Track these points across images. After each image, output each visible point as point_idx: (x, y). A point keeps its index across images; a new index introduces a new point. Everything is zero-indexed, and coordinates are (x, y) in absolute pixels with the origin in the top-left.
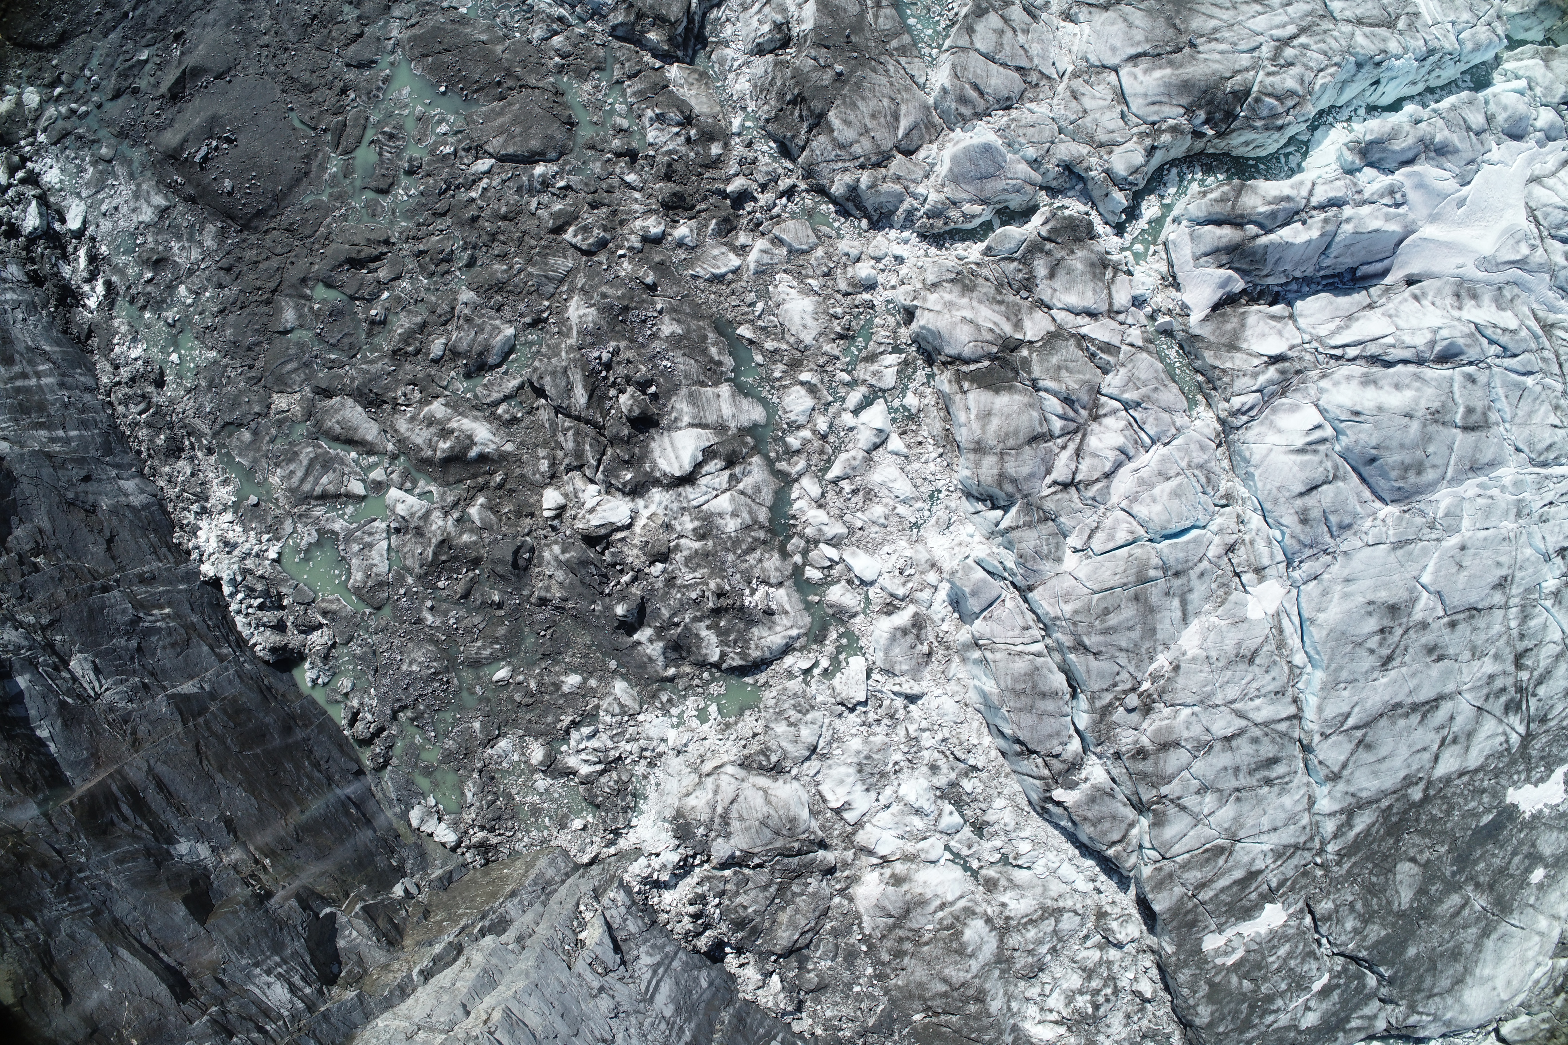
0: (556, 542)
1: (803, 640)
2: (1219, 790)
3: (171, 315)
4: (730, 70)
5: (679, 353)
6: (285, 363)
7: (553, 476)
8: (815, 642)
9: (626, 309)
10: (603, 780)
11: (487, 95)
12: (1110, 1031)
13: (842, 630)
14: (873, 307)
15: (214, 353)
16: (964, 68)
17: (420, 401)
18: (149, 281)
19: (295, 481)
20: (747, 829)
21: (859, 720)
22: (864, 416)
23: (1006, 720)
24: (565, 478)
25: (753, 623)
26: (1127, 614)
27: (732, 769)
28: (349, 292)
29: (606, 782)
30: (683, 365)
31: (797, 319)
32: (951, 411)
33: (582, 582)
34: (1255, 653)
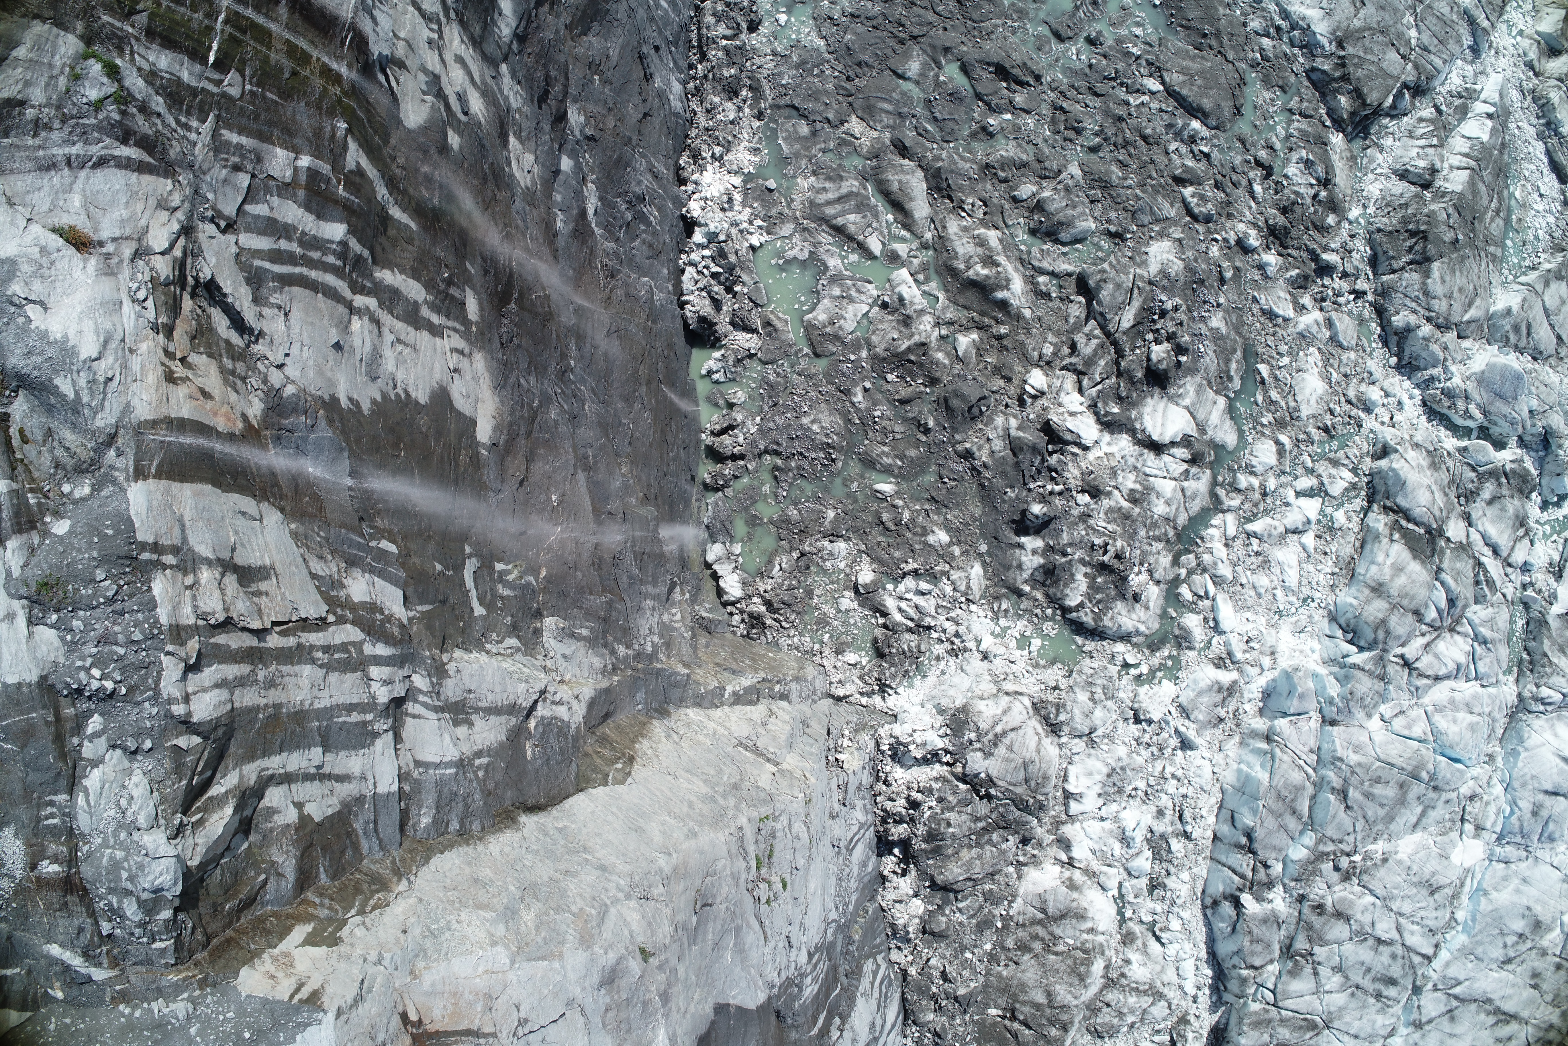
0: (1015, 416)
1: (1140, 640)
2: (1347, 978)
4: (1372, 172)
5: (1212, 347)
6: (883, 100)
7: (1048, 363)
8: (1149, 647)
9: (1202, 282)
10: (907, 636)
11: (1189, 36)
13: (1175, 653)
14: (1360, 426)
15: (822, 43)
16: (1530, 307)
17: (981, 220)
19: (822, 198)
20: (1008, 760)
21: (1137, 734)
22: (1303, 502)
23: (1255, 812)
24: (1058, 372)
25: (1123, 597)
26: (1389, 792)
27: (1027, 702)
28: (980, 89)
29: (909, 640)
30: (1209, 358)
31: (1307, 392)
32: (1368, 547)
33: (1017, 464)
34: (1439, 889)
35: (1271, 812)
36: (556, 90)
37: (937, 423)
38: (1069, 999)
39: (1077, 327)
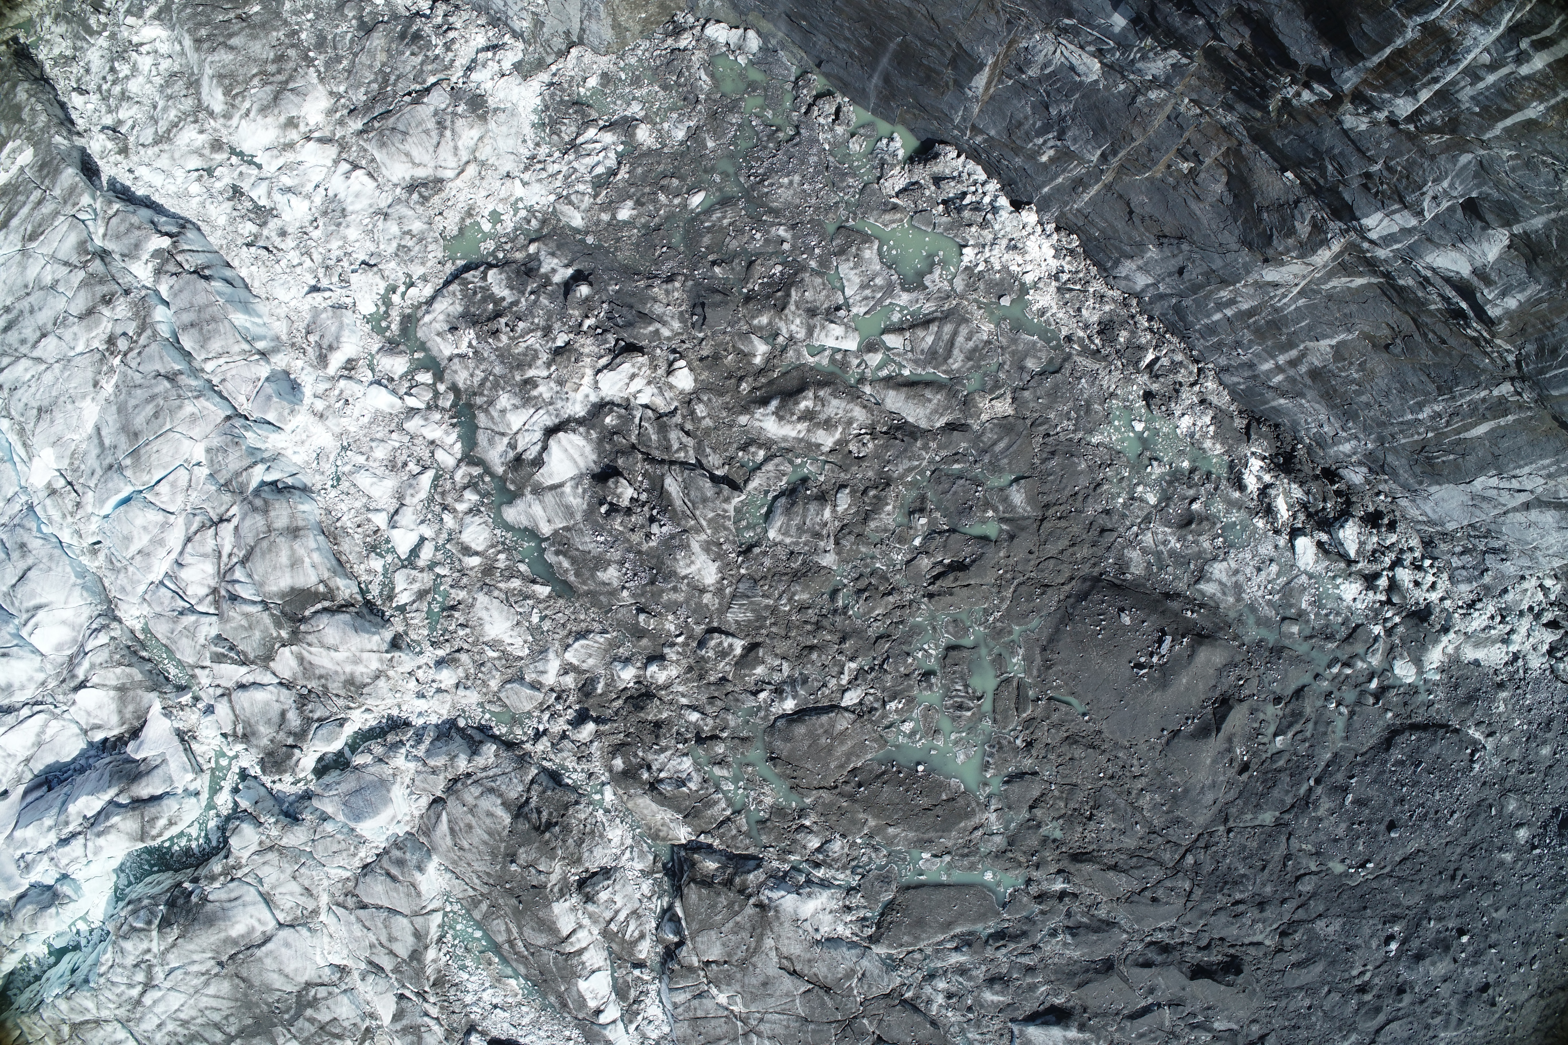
0: (669, 339)
1: (420, 313)
2: (41, 289)
3: (1156, 470)
4: (632, 847)
5: (594, 553)
6: (1008, 448)
7: (689, 402)
8: (409, 316)
9: (652, 582)
10: (574, 130)
11: (871, 772)
12: (100, 54)
13: (388, 334)
14: (433, 644)
15: (1095, 440)
16: (409, 895)
17: (847, 442)
18: (1193, 500)
19: (964, 331)
20: (419, 124)
21: (354, 255)
22: (413, 539)
23: (219, 294)
24: (676, 404)
25: (463, 316)
26: (140, 420)
27: (449, 174)
28: (956, 536)
29: (569, 129)
30: (587, 542)
31: (496, 616)
32: (334, 562)
33: (631, 307)
34: (39, 418)
35: (209, 306)
37: (714, 277)
38: (216, 57)
39: (699, 448)
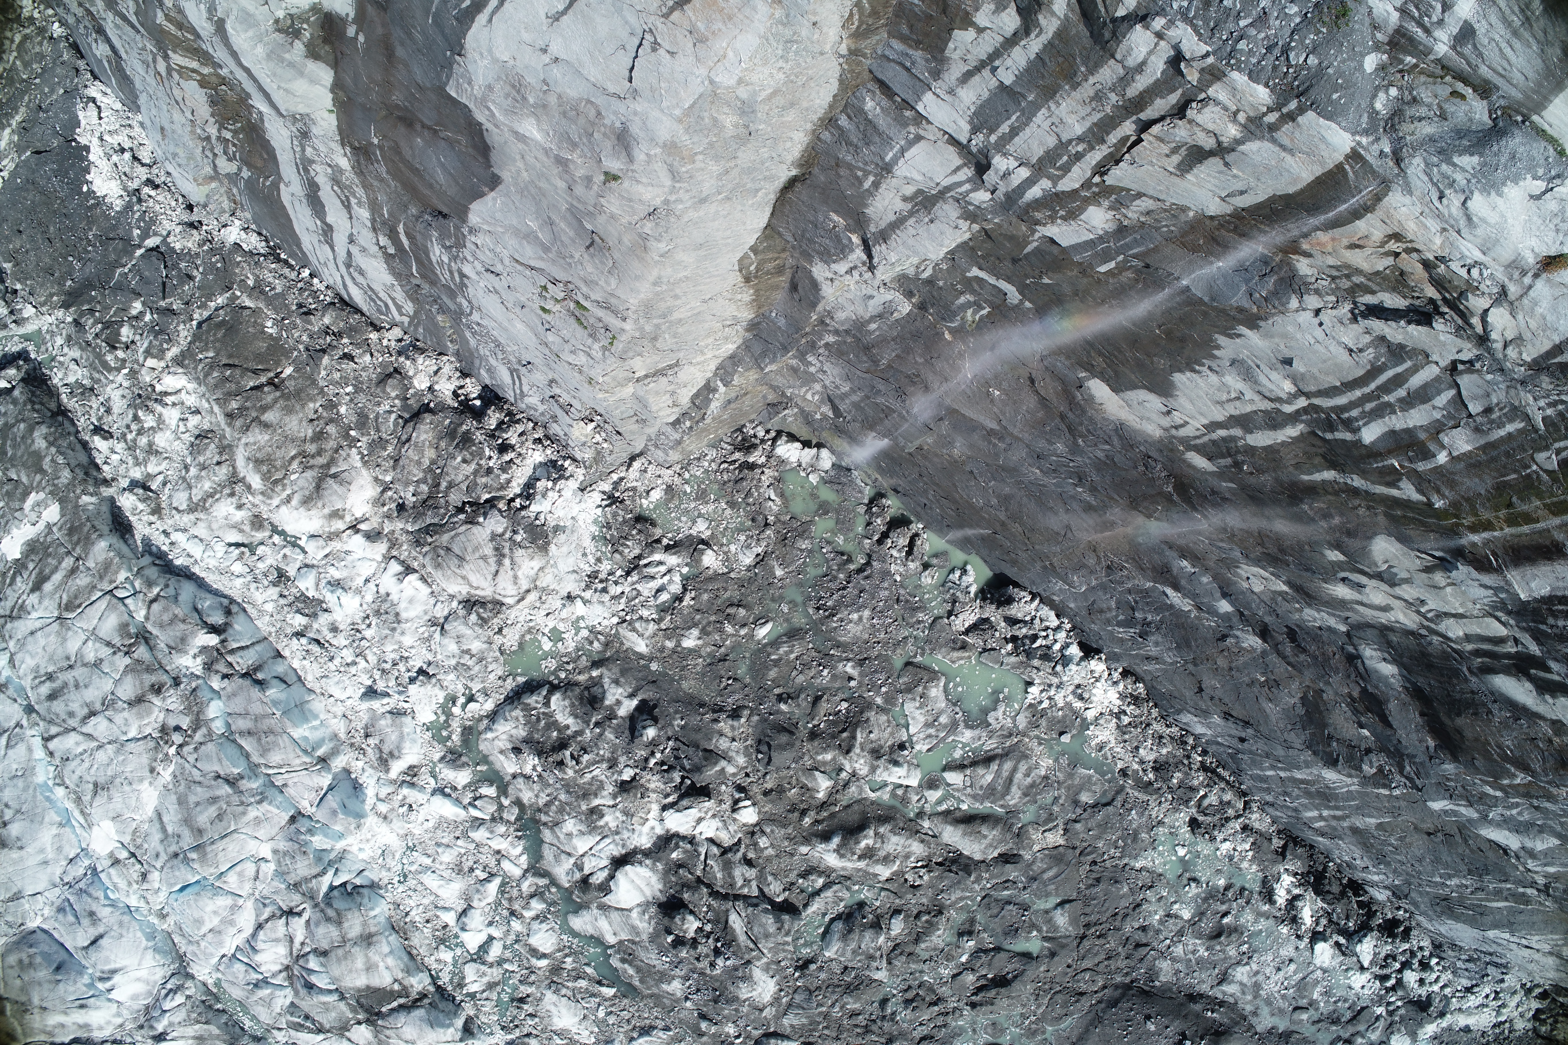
0: (734, 775)
1: (482, 726)
2: (85, 665)
3: (1193, 890)
5: (659, 967)
6: (1057, 877)
7: (753, 833)
9: (716, 1001)
10: (637, 552)
12: (120, 392)
14: (503, 1028)
15: (1138, 865)
17: (904, 873)
18: (1225, 914)
19: (1023, 767)
20: (476, 549)
21: (411, 663)
22: (482, 938)
23: (275, 703)
24: (740, 836)
25: (527, 741)
26: (203, 818)
27: (509, 601)
28: (1003, 955)
29: (632, 550)
30: (652, 958)
31: (564, 1011)
32: (406, 958)
33: (697, 746)
34: (95, 793)
35: (264, 716)
36: (1288, 648)
37: (779, 712)
38: (250, 438)
39: (761, 878)
